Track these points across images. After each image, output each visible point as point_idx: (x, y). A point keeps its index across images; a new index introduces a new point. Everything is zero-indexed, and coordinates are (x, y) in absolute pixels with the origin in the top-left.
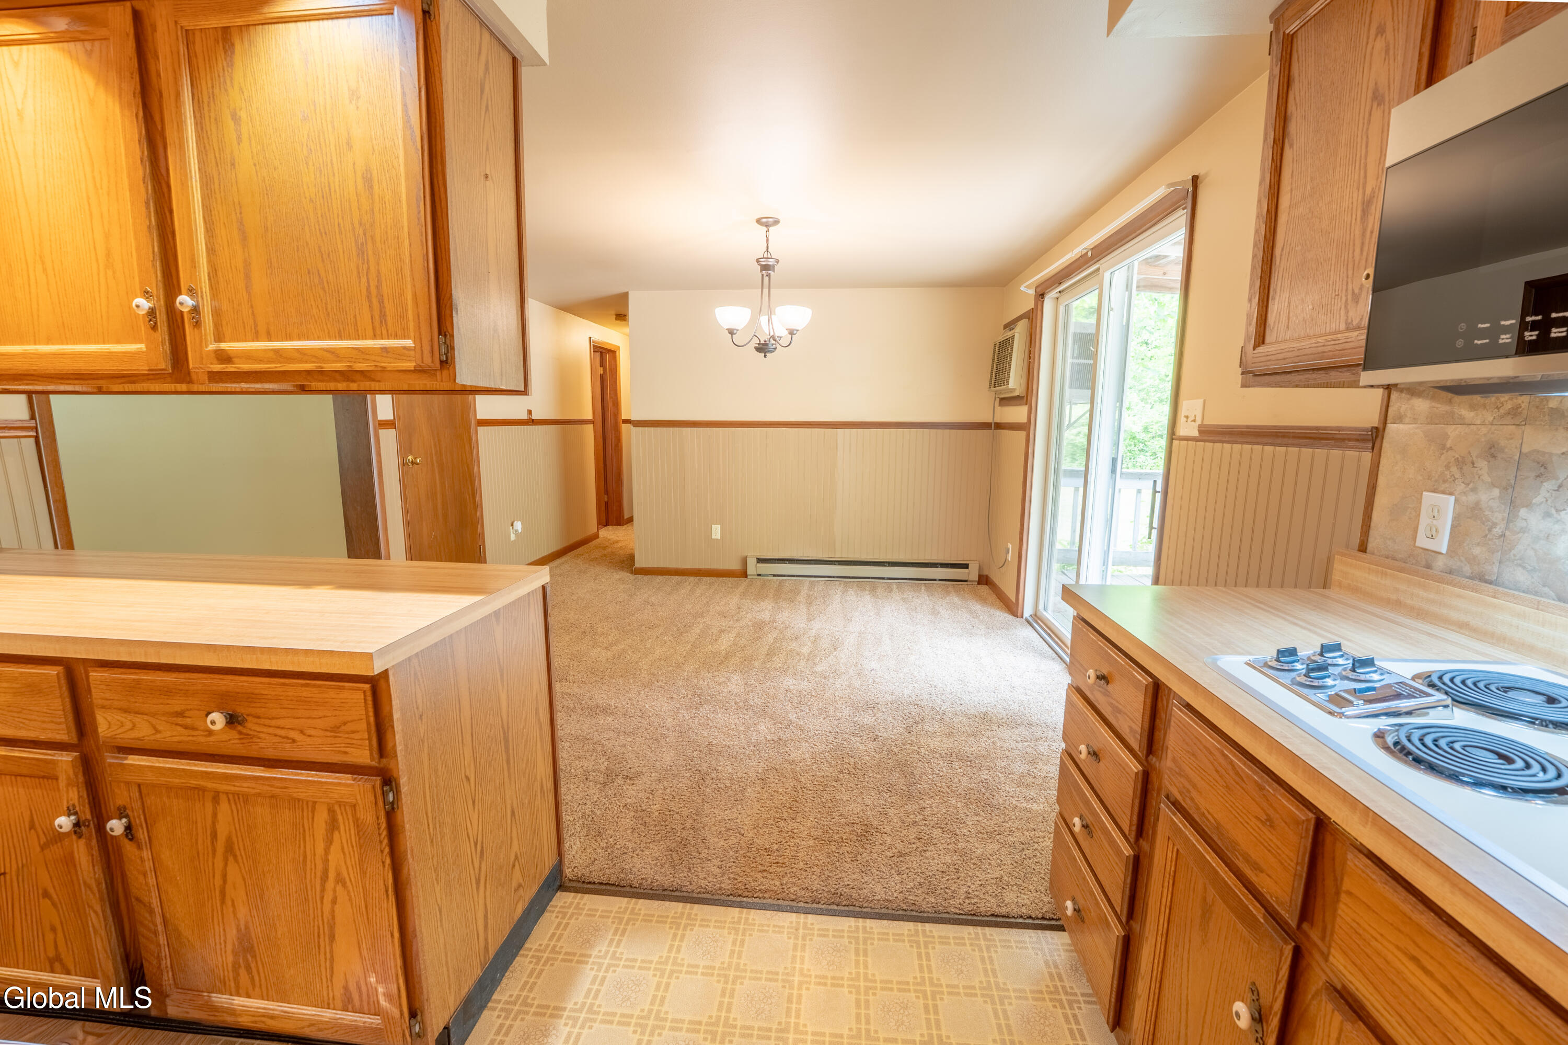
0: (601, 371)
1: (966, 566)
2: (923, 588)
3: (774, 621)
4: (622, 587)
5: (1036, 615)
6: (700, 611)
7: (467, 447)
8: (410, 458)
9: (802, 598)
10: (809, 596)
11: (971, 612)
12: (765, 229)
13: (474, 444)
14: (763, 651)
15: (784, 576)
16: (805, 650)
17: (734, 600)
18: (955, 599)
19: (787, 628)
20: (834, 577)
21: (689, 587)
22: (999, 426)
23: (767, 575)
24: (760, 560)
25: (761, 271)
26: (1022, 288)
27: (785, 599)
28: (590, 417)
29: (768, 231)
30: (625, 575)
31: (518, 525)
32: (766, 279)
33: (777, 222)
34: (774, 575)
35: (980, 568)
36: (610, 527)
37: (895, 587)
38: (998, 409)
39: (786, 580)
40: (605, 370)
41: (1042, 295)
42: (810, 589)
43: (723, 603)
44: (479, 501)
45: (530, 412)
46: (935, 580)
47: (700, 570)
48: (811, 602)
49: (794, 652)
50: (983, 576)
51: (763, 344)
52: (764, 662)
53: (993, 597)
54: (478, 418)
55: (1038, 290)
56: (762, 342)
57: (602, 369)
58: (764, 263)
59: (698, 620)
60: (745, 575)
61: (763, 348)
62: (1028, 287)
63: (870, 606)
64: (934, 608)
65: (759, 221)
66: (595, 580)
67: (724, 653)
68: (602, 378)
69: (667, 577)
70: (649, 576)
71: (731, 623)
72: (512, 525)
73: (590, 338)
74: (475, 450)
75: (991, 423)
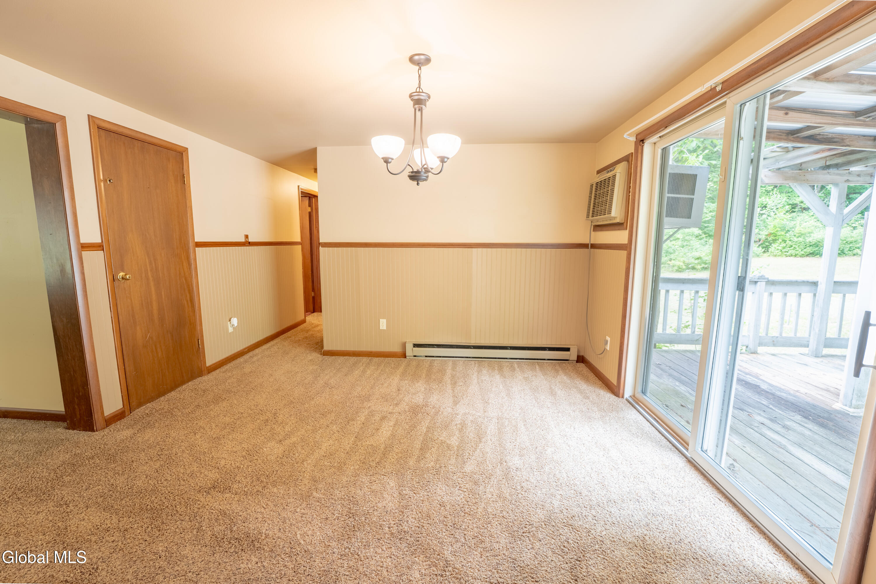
0: (309, 209)
1: (568, 350)
2: (537, 367)
3: (426, 405)
4: (311, 368)
5: (634, 396)
6: (368, 393)
7: (185, 264)
8: (121, 274)
9: (447, 378)
10: (453, 377)
11: (581, 392)
12: (418, 67)
13: (192, 262)
14: (418, 445)
15: (433, 357)
16: (454, 441)
17: (395, 380)
18: (562, 377)
19: (437, 413)
20: (470, 358)
21: (362, 368)
22: (594, 246)
23: (421, 356)
24: (416, 346)
25: (414, 105)
26: (625, 136)
27: (435, 380)
28: (298, 239)
29: (420, 69)
30: (315, 356)
31: (235, 321)
32: (418, 114)
33: (428, 60)
34: (426, 356)
35: (578, 351)
36: (315, 314)
37: (516, 366)
38: (592, 233)
39: (434, 360)
40: (312, 209)
41: (642, 141)
42: (454, 369)
43: (386, 385)
44: (197, 306)
45: (247, 237)
46: (544, 360)
47: (371, 352)
48: (455, 383)
49: (445, 445)
50: (580, 356)
51: (416, 172)
52: (418, 461)
53: (591, 375)
54: (196, 241)
55: (639, 137)
56: (415, 170)
57: (310, 208)
58: (416, 98)
59: (365, 403)
60: (405, 356)
61: (415, 177)
62: (630, 135)
63: (501, 387)
64: (551, 388)
65: (411, 60)
66: (293, 360)
67: (383, 446)
68: (310, 214)
69: (346, 357)
70: (334, 357)
71: (391, 407)
72: (230, 321)
73: (299, 186)
74: (193, 266)
75: (588, 244)
